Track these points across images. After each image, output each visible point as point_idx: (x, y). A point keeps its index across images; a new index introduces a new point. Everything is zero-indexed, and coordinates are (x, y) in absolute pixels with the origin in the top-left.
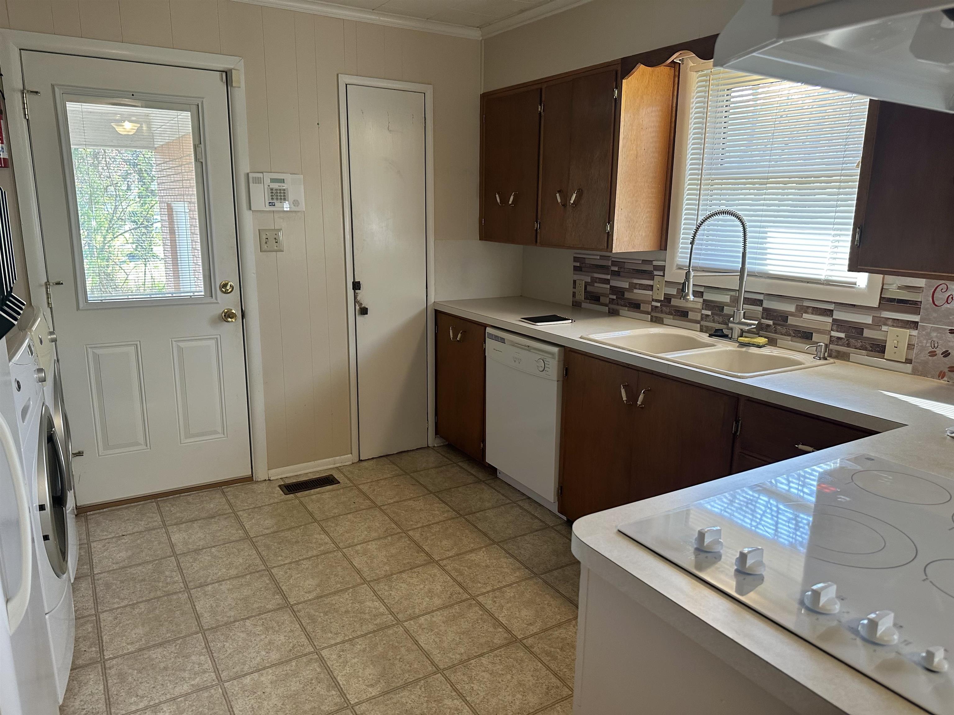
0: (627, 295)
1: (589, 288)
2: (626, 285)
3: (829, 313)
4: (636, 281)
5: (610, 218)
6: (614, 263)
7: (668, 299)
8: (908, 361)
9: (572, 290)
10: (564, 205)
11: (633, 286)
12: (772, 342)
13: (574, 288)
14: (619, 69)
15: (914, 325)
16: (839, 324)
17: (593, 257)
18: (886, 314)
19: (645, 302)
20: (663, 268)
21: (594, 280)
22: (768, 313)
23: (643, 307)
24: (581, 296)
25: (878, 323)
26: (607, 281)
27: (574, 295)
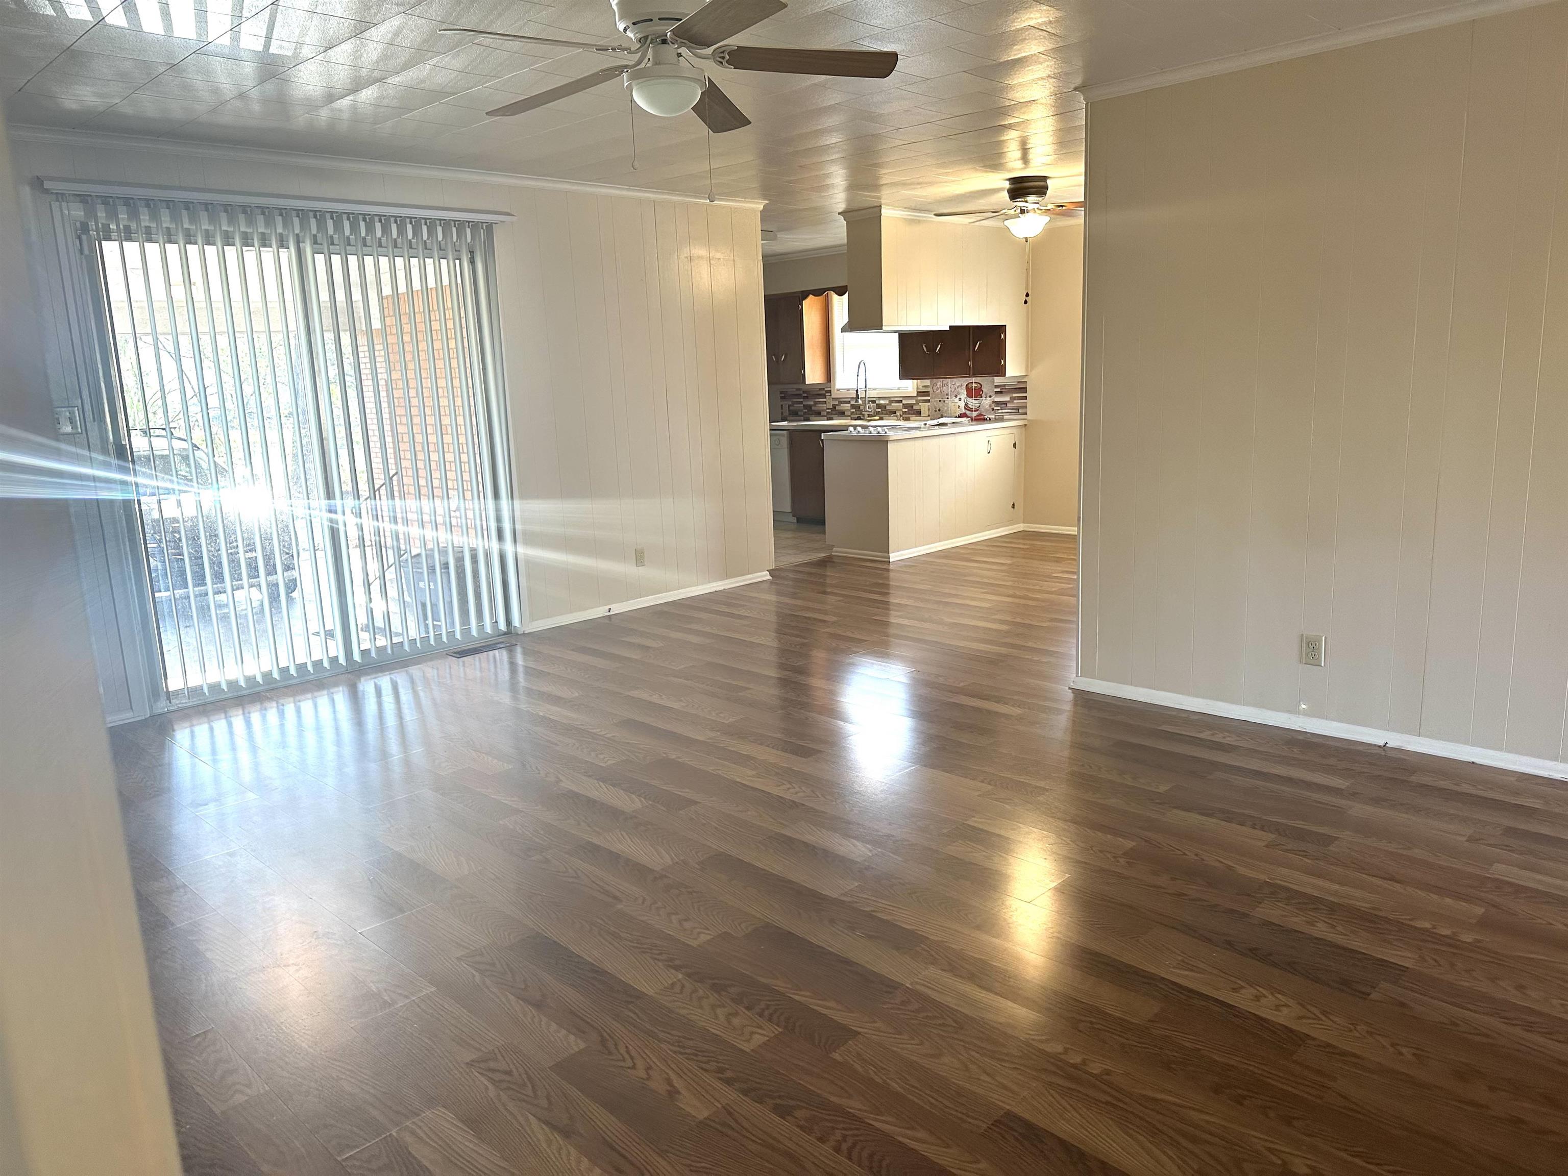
0: (813, 408)
1: (791, 408)
2: (812, 403)
3: (901, 401)
4: (817, 400)
5: (804, 368)
6: (804, 392)
7: (834, 407)
8: (929, 416)
9: (780, 411)
10: (777, 361)
11: (816, 403)
12: (881, 419)
13: (782, 409)
14: (800, 295)
15: (928, 401)
16: (905, 406)
17: (791, 388)
18: (920, 398)
19: (823, 411)
20: (830, 391)
21: (794, 403)
22: (879, 406)
23: (822, 413)
24: (786, 413)
25: (918, 402)
26: (801, 403)
27: (782, 413)
